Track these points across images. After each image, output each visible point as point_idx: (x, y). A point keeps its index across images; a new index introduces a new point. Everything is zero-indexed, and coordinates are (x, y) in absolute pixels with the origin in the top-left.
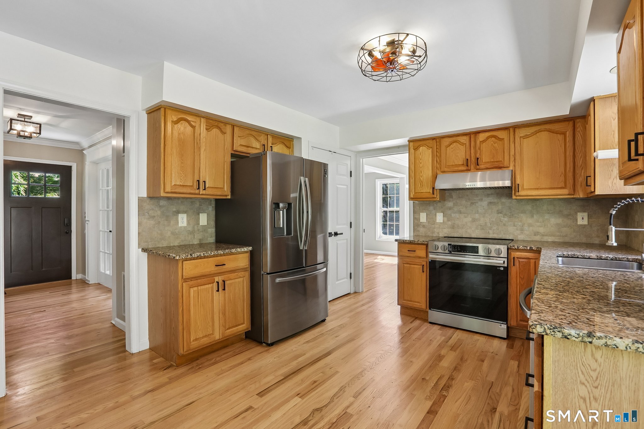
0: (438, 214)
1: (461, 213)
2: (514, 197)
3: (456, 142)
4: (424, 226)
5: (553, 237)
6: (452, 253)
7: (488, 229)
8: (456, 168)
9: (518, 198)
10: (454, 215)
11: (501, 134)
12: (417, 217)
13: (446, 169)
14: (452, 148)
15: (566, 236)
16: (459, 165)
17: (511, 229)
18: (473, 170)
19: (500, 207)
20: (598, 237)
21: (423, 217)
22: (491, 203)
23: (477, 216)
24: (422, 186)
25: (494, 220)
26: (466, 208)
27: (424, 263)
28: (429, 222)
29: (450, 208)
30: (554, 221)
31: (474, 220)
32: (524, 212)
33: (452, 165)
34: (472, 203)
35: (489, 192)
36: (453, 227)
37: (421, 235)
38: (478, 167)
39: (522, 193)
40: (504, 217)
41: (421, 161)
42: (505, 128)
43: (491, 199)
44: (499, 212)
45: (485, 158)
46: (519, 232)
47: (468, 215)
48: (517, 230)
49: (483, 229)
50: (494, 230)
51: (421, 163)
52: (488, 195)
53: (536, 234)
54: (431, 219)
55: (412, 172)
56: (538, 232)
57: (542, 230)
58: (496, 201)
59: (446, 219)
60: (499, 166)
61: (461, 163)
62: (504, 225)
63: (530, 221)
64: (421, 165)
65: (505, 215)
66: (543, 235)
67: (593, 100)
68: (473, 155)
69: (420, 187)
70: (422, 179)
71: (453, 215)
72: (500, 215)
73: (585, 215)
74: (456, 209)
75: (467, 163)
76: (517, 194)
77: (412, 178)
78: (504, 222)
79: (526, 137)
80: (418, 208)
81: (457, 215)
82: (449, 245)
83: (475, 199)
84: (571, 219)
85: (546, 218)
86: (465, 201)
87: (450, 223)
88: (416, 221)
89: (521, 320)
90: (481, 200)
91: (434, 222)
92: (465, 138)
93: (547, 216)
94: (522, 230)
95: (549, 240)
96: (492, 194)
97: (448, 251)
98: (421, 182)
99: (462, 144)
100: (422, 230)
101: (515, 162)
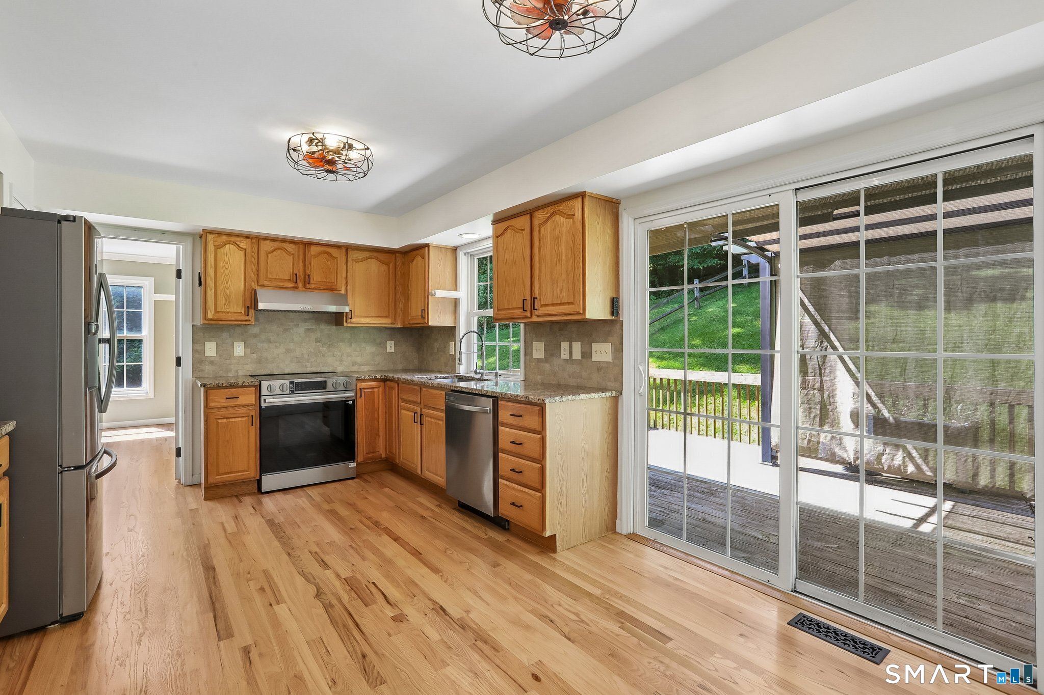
0: (236, 344)
1: (271, 342)
2: (345, 324)
3: (281, 249)
4: (212, 363)
5: (368, 366)
6: (295, 392)
7: (304, 361)
8: (281, 284)
9: (349, 325)
10: (262, 345)
11: (333, 251)
12: (199, 348)
13: (266, 283)
14: (275, 256)
15: (379, 364)
16: (285, 280)
17: (330, 360)
18: (301, 289)
19: (318, 334)
20: (401, 363)
21: (211, 349)
22: (308, 329)
23: (292, 346)
24: (229, 302)
25: (312, 350)
26: (278, 335)
27: (253, 413)
28: (220, 356)
29: (255, 336)
30: (370, 349)
31: (288, 351)
32: (343, 340)
33: (275, 279)
34: (286, 330)
35: (306, 316)
36: (259, 361)
37: (206, 376)
38: (308, 286)
39: (354, 320)
40: (323, 347)
41: (227, 266)
42: (338, 246)
43: (308, 325)
44: (317, 341)
45: (317, 277)
46: (338, 363)
47: (280, 345)
48: (336, 360)
49: (299, 362)
50: (312, 362)
51: (227, 269)
52: (305, 320)
53: (354, 364)
54: (225, 352)
55: (211, 280)
56: (356, 362)
57: (359, 360)
58: (314, 327)
59: (248, 350)
60: (329, 288)
61: (287, 278)
62: (323, 356)
63: (349, 350)
64: (227, 272)
65: (324, 344)
66: (360, 365)
67: (427, 245)
68: (301, 270)
69: (225, 304)
70: (228, 292)
71: (260, 345)
72: (318, 344)
73: (393, 343)
74: (263, 337)
75: (295, 278)
76: (349, 321)
77: (211, 290)
78: (323, 352)
79: (358, 261)
80: (202, 334)
81: (266, 345)
82: (290, 382)
83: (289, 324)
84: (382, 347)
85: (362, 346)
86: (276, 327)
87: (254, 355)
88: (197, 355)
89: (366, 453)
90: (297, 325)
91: (231, 355)
92: (293, 246)
93: (363, 345)
94: (341, 361)
95: (366, 370)
96: (309, 319)
97: (290, 391)
98: (228, 298)
99: (289, 253)
100: (208, 369)
101: (347, 286)
